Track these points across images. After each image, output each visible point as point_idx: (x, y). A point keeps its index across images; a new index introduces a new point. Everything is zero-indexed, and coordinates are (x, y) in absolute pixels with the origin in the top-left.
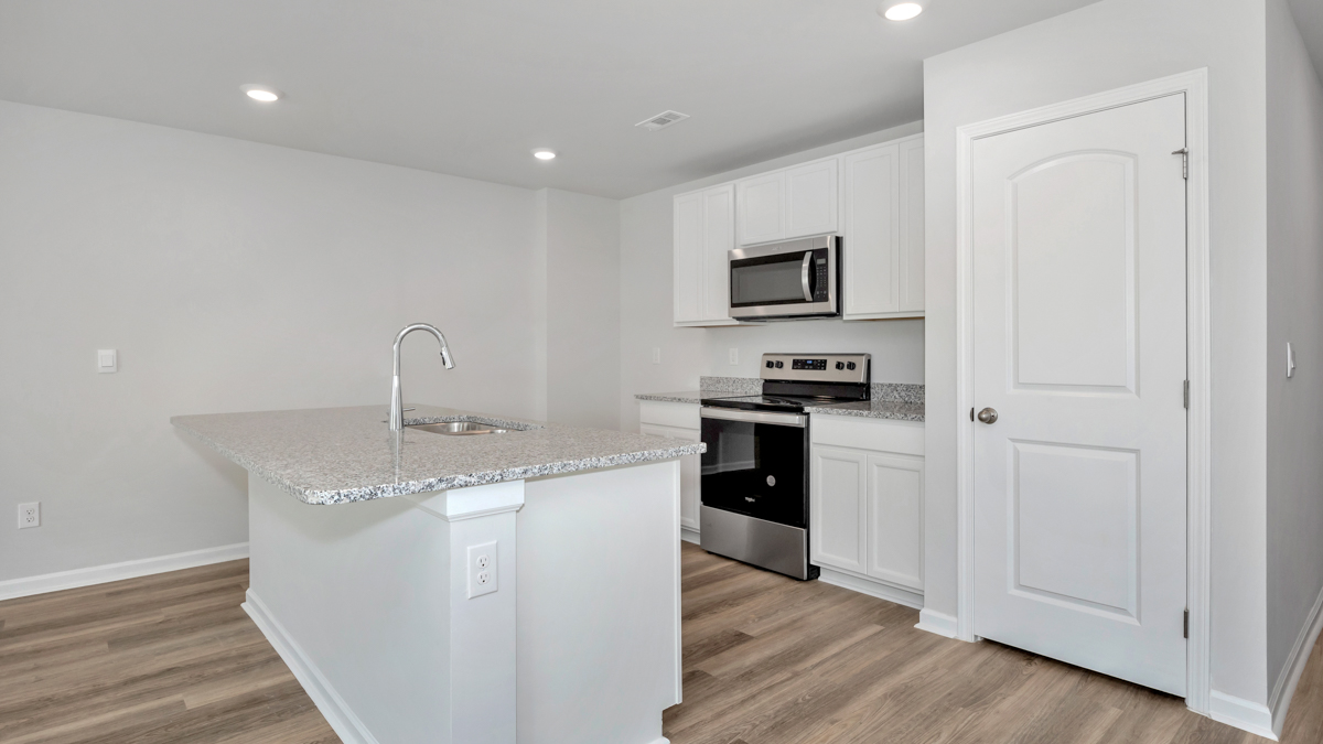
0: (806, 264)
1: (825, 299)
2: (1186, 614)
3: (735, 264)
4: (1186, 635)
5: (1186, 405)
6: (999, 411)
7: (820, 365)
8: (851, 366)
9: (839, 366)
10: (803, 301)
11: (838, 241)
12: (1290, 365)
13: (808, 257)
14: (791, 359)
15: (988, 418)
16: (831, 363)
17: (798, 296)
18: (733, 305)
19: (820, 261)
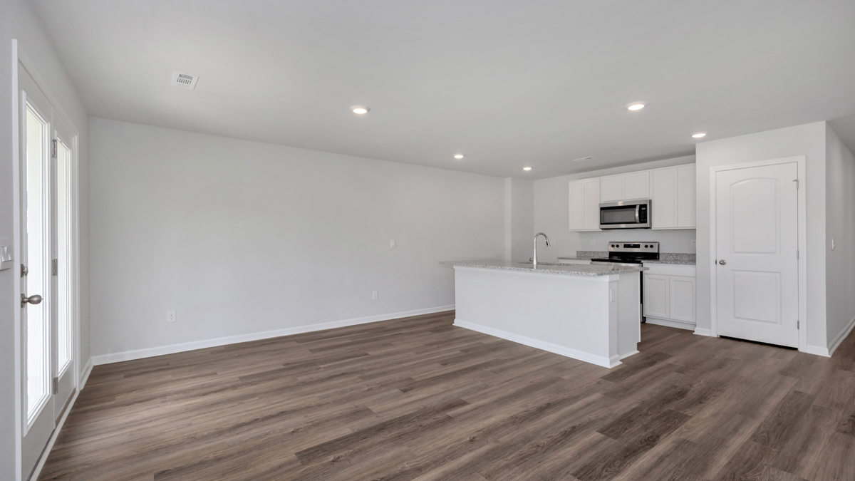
0: (637, 209)
1: (646, 222)
2: (798, 322)
3: (602, 209)
4: (798, 328)
5: (798, 258)
6: (726, 260)
7: (638, 246)
8: (652, 246)
9: (646, 246)
10: (635, 223)
11: (650, 201)
12: (833, 246)
13: (638, 207)
14: (623, 244)
15: (722, 263)
16: (642, 245)
17: (633, 221)
18: (601, 224)
19: (643, 209)
